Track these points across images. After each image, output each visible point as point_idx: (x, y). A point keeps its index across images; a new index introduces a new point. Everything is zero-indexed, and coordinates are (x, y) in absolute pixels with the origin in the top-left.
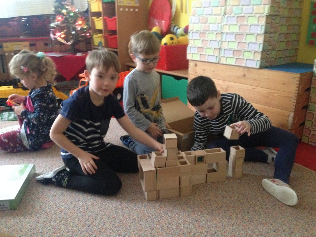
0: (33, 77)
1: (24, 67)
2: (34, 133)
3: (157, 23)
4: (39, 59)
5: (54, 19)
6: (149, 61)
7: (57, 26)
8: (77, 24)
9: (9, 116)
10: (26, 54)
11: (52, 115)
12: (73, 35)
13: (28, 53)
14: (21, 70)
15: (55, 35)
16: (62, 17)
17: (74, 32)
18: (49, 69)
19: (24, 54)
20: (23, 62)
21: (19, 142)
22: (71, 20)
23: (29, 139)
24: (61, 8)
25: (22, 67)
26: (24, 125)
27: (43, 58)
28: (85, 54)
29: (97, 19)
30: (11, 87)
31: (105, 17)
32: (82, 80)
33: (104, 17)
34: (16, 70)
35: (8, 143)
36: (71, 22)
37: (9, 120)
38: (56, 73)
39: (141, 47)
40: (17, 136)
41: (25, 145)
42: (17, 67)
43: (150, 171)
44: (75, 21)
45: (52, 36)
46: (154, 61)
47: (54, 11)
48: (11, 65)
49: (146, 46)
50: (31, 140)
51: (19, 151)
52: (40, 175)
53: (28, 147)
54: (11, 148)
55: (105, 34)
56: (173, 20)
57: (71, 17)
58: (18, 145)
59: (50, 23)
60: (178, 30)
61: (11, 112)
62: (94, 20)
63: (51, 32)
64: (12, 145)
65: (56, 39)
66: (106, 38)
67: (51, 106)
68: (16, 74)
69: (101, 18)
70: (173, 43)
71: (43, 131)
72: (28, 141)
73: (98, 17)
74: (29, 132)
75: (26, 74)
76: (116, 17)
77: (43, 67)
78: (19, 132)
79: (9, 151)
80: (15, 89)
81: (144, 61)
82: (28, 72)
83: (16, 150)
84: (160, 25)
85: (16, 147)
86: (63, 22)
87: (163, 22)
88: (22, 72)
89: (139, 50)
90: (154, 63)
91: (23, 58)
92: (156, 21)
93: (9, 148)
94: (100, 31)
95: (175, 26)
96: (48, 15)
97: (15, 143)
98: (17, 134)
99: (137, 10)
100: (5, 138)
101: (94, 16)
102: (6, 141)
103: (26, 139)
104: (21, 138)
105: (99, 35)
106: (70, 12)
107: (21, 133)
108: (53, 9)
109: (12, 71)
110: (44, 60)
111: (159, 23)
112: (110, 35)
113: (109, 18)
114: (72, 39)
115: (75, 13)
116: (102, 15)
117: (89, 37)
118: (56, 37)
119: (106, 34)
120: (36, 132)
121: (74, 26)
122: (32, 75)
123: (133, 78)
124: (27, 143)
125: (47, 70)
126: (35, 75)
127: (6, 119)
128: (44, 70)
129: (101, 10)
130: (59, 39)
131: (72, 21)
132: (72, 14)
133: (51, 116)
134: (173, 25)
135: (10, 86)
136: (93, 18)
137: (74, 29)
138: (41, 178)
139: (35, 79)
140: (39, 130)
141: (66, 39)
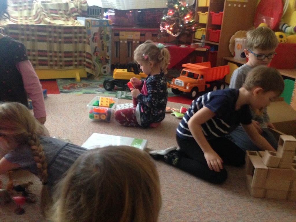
0: (151, 65)
1: (145, 54)
2: (146, 112)
3: (264, 20)
4: (158, 49)
5: (166, 13)
6: (263, 57)
7: (168, 19)
8: (186, 18)
9: (122, 94)
10: (149, 44)
11: (162, 99)
12: (180, 28)
13: (150, 44)
14: (142, 56)
15: (164, 27)
16: (173, 12)
17: (181, 26)
18: (165, 58)
19: (147, 44)
20: (145, 51)
21: (133, 118)
22: (181, 14)
23: (142, 117)
24: (173, 3)
25: (144, 55)
26: (139, 105)
27: (161, 49)
28: (187, 46)
29: (202, 14)
30: (126, 70)
31: (211, 12)
32: (184, 70)
33: (209, 12)
34: (138, 57)
35: (125, 118)
36: (180, 16)
37: (122, 98)
38: (169, 63)
39: (257, 43)
40: (133, 113)
41: (138, 121)
42: (140, 54)
43: (262, 169)
44: (185, 15)
45: (161, 28)
46: (269, 57)
47: (167, 5)
48: (135, 52)
49: (263, 41)
50: (143, 118)
51: (132, 127)
52: (153, 150)
53: (140, 124)
54: (126, 123)
55: (207, 28)
56: (283, 18)
57: (181, 11)
58: (132, 121)
59: (162, 16)
60: (288, 28)
61: (123, 92)
62: (199, 15)
63: (161, 25)
64: (128, 120)
65: (165, 31)
66: (208, 32)
67: (162, 91)
68: (138, 60)
69: (207, 12)
70: (281, 41)
71: (154, 113)
72: (141, 118)
73: (204, 12)
74: (142, 111)
75: (146, 61)
76: (223, 12)
77: (161, 57)
78: (135, 110)
79: (124, 124)
80: (128, 72)
81: (258, 56)
82: (147, 59)
83: (130, 124)
84: (268, 22)
85: (130, 122)
86: (174, 16)
87: (272, 19)
88: (143, 59)
89: (255, 45)
90: (268, 59)
91: (146, 47)
92: (264, 17)
93: (125, 122)
94: (204, 25)
95: (284, 24)
96: (159, 8)
97: (131, 118)
98: (132, 111)
99: (245, 6)
100: (123, 113)
101: (200, 11)
102: (124, 116)
103: (140, 116)
104: (136, 115)
105: (202, 29)
106: (182, 6)
107: (136, 111)
108: (167, 4)
109: (135, 57)
110: (162, 51)
111: (266, 20)
112: (213, 29)
113: (215, 13)
114: (179, 31)
115: (185, 7)
116: (209, 10)
117: (194, 30)
118: (165, 29)
119: (209, 28)
120: (148, 112)
121: (183, 20)
122: (150, 63)
123: (243, 72)
124: (140, 120)
125: (163, 59)
126: (152, 63)
127: (120, 97)
128: (161, 59)
129: (208, 5)
130: (168, 31)
131: (182, 16)
132: (183, 9)
133: (161, 101)
134: (282, 23)
135: (124, 70)
136: (199, 12)
137: (182, 23)
138: (155, 153)
139: (151, 66)
140: (151, 111)
141: (174, 32)
